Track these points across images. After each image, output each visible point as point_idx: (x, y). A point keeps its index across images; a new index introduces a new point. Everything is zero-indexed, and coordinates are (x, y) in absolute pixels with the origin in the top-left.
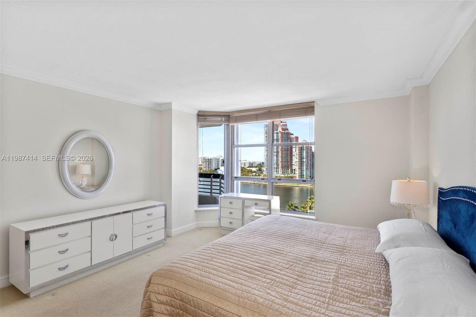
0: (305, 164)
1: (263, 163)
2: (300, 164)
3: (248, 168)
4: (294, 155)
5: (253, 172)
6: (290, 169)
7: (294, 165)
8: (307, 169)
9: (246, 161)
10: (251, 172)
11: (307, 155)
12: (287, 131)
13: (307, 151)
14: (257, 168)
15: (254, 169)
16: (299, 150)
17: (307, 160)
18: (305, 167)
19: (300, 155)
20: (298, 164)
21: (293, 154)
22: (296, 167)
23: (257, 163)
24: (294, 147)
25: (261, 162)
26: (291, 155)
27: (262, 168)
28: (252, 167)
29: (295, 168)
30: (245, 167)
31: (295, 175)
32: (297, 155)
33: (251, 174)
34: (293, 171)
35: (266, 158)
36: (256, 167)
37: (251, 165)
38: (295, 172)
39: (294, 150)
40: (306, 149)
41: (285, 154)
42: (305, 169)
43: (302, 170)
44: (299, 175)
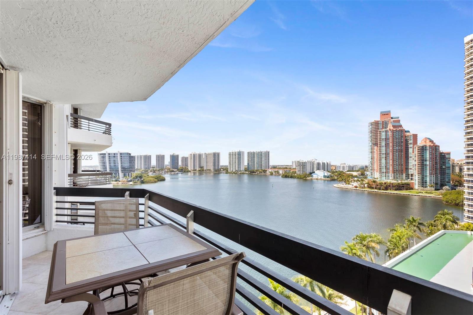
0: (428, 168)
1: (366, 167)
2: (420, 168)
3: (348, 173)
4: (411, 157)
5: (354, 177)
6: (404, 175)
7: (411, 169)
8: (431, 174)
9: (345, 164)
10: (353, 177)
11: (431, 156)
12: (400, 128)
13: (431, 151)
14: (359, 173)
15: (355, 174)
16: (419, 150)
17: (431, 163)
18: (428, 172)
19: (420, 157)
20: (417, 168)
21: (409, 156)
22: (414, 172)
23: (359, 167)
24: (411, 147)
25: (364, 166)
26: (407, 157)
27: (365, 172)
28: (353, 171)
29: (412, 173)
30: (344, 171)
31: (412, 181)
32: (415, 156)
33: (352, 179)
34: (410, 176)
35: (371, 161)
36: (358, 171)
37: (351, 169)
38: (413, 178)
39: (410, 150)
40: (431, 149)
41: (398, 156)
42: (428, 174)
43: (423, 175)
44: (419, 181)
